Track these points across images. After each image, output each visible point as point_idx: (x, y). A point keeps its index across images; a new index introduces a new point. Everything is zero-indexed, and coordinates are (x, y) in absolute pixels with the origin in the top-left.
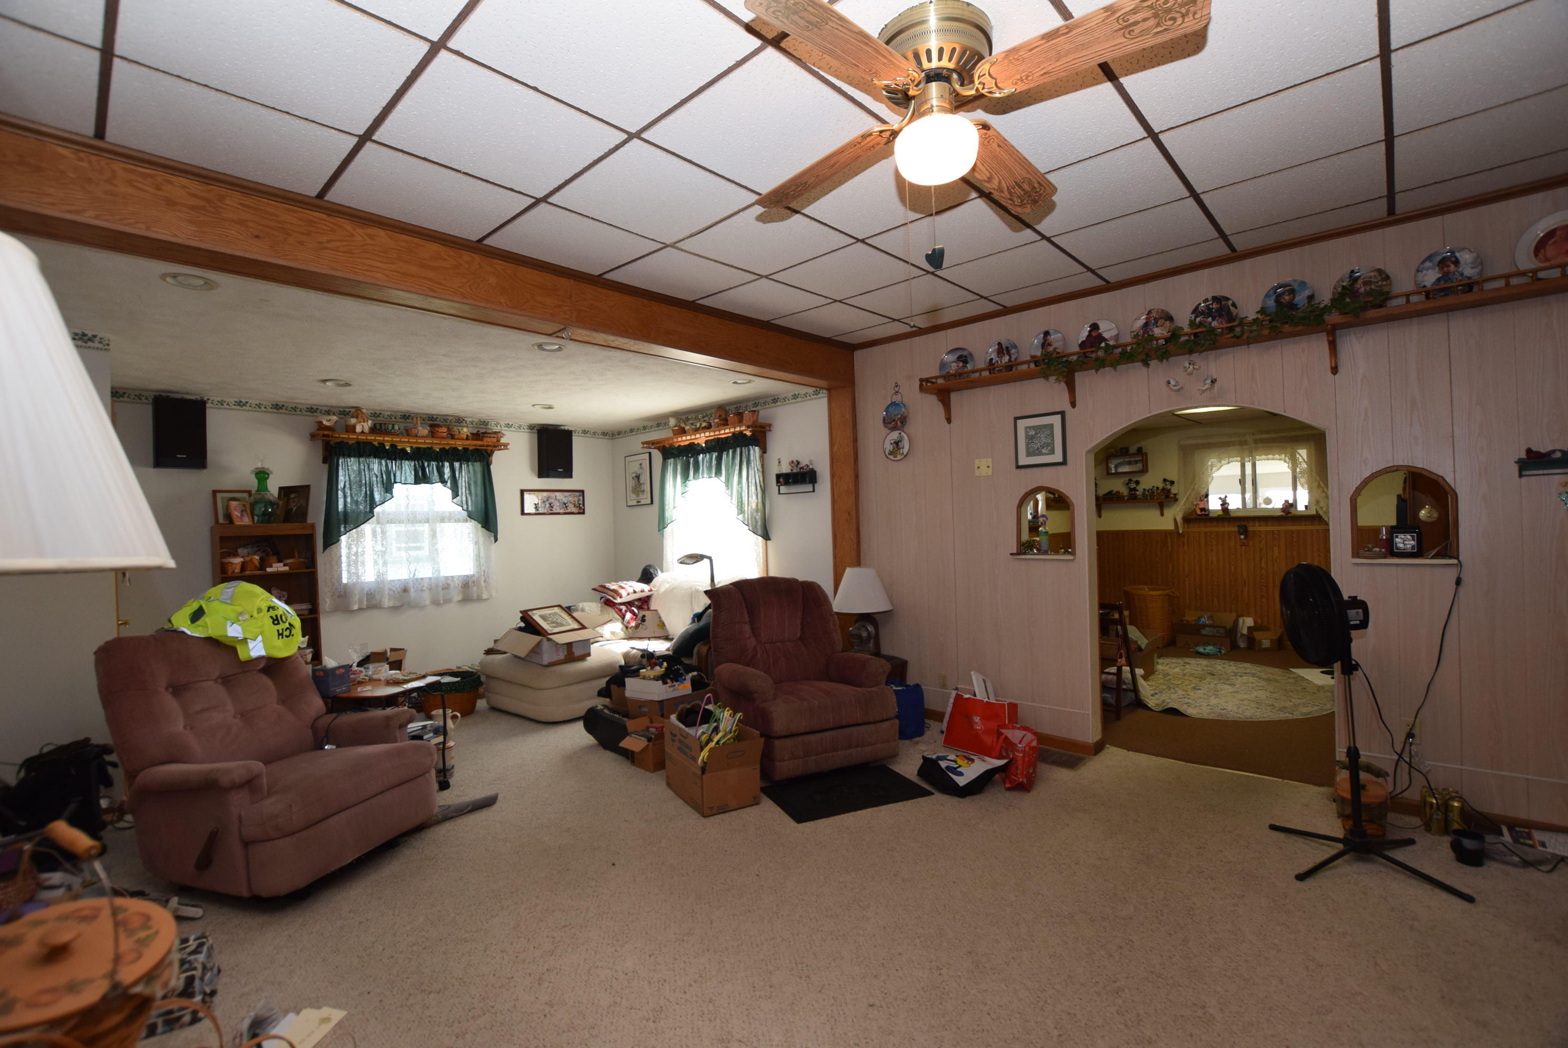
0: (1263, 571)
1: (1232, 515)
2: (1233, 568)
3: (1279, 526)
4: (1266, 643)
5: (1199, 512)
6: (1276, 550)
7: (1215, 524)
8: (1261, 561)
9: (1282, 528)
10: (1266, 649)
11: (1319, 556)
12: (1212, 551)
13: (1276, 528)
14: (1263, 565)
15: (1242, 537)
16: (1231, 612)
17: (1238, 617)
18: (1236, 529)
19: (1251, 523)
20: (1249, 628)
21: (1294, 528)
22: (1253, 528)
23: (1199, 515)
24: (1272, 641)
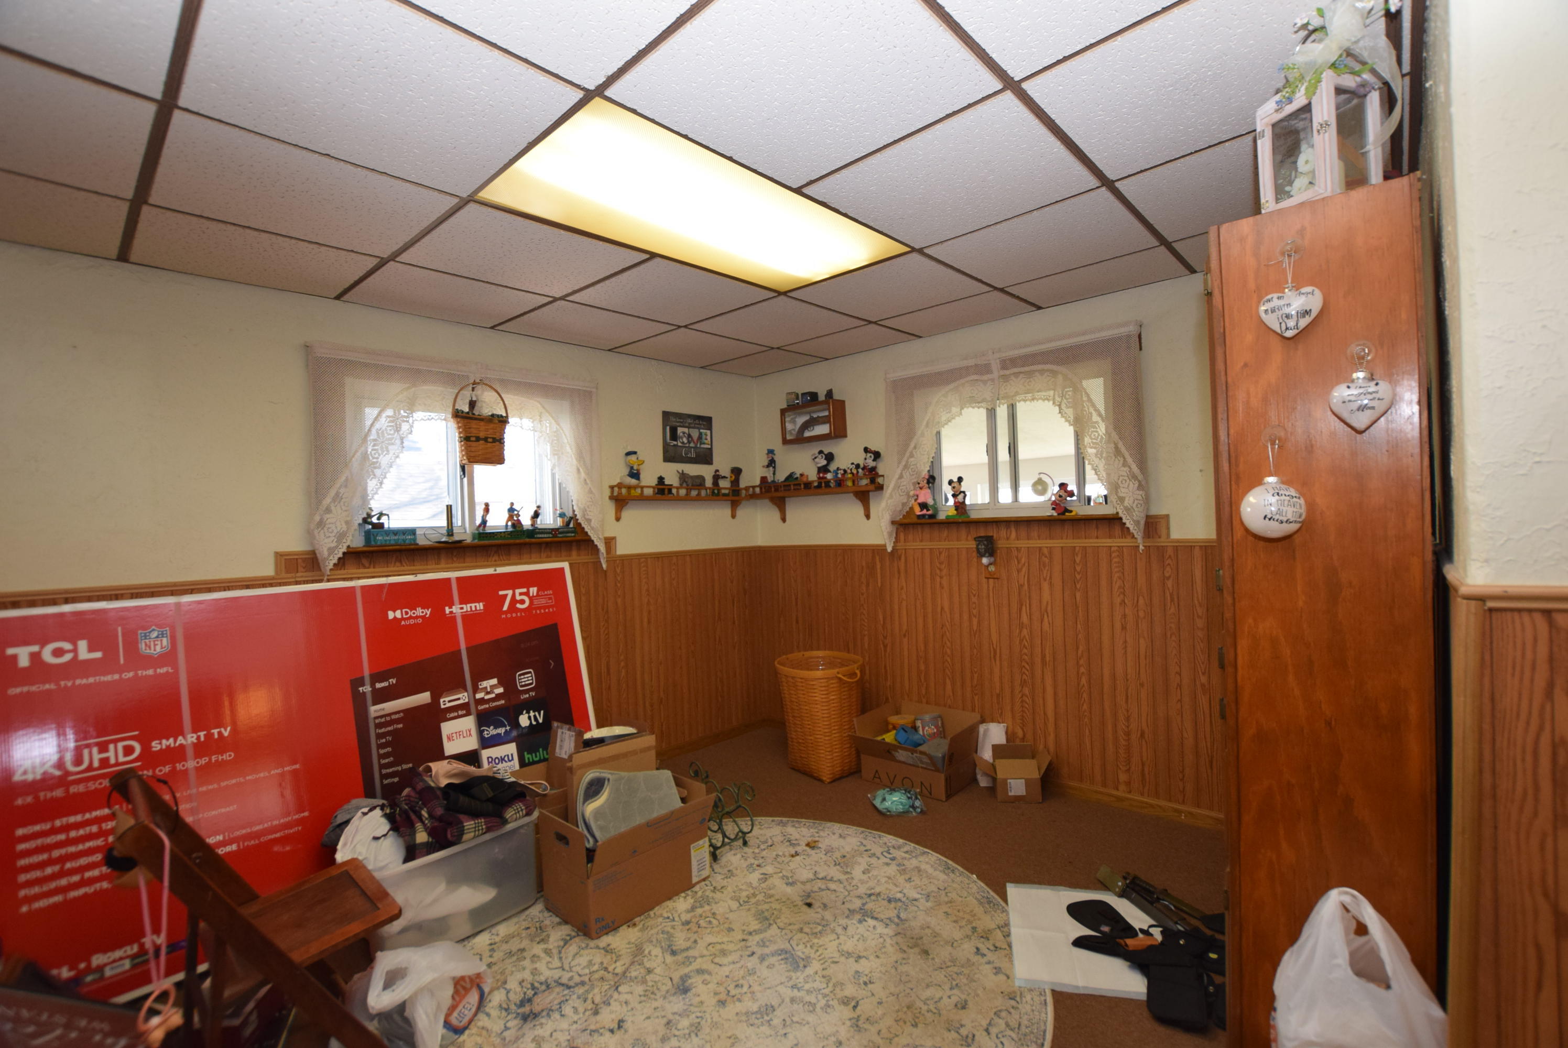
0: (1025, 632)
1: (974, 515)
2: (975, 621)
3: (1051, 538)
4: (1017, 787)
5: (918, 511)
6: (1046, 586)
7: (945, 533)
8: (1021, 610)
9: (1056, 543)
10: (1018, 799)
11: (1123, 602)
12: (942, 587)
13: (1046, 543)
14: (1025, 619)
15: (985, 561)
16: (973, 710)
17: (983, 721)
18: (973, 545)
19: (1003, 532)
20: (995, 748)
21: (1078, 543)
22: (1006, 540)
23: (919, 517)
24: (1028, 783)
